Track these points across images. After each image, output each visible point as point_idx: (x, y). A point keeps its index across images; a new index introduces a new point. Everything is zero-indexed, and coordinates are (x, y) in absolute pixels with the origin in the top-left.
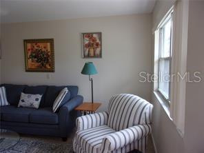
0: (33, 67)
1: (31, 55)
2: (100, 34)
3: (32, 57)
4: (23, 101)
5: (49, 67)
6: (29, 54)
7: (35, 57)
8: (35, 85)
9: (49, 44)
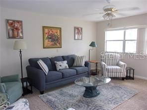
0: (49, 45)
1: (48, 37)
2: (82, 29)
3: (48, 38)
4: (60, 66)
5: (58, 45)
6: (46, 36)
7: (50, 38)
8: (54, 57)
9: (59, 31)
